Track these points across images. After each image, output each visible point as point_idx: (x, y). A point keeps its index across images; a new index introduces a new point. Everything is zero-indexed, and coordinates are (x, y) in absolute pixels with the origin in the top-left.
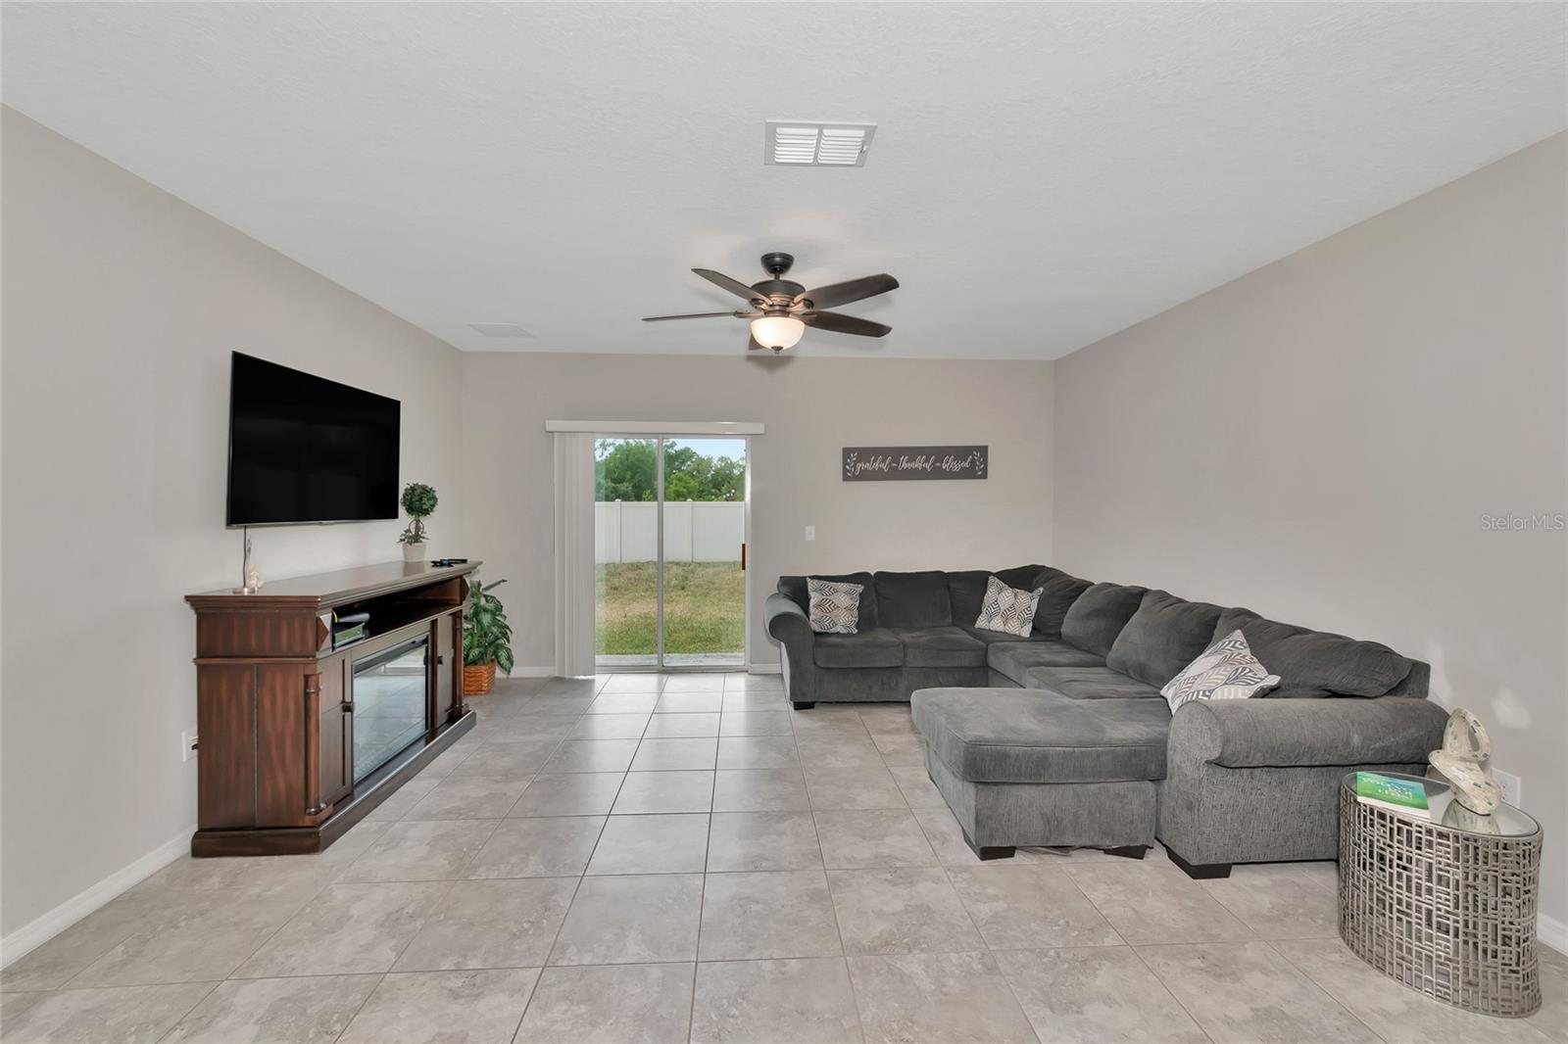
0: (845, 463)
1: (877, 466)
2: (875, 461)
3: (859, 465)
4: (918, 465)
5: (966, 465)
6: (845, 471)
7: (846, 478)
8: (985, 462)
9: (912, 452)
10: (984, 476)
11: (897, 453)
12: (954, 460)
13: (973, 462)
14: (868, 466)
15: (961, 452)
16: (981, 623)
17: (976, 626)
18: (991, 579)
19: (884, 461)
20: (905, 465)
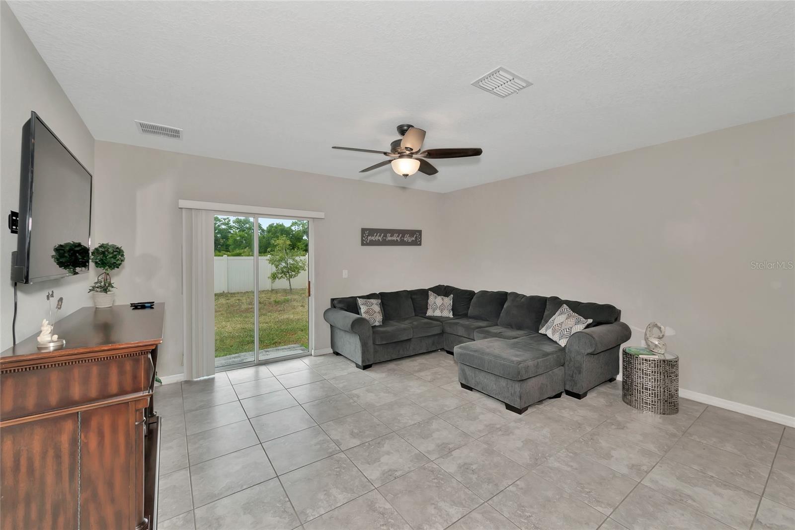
0: (362, 236)
1: (377, 238)
2: (376, 236)
3: (369, 238)
4: (394, 238)
5: (414, 239)
6: (362, 240)
7: (363, 244)
8: (421, 238)
9: (392, 232)
10: (420, 245)
11: (386, 232)
12: (409, 236)
13: (416, 237)
14: (373, 238)
15: (412, 233)
16: (430, 313)
17: (427, 315)
18: (430, 292)
19: (380, 236)
20: (389, 238)
